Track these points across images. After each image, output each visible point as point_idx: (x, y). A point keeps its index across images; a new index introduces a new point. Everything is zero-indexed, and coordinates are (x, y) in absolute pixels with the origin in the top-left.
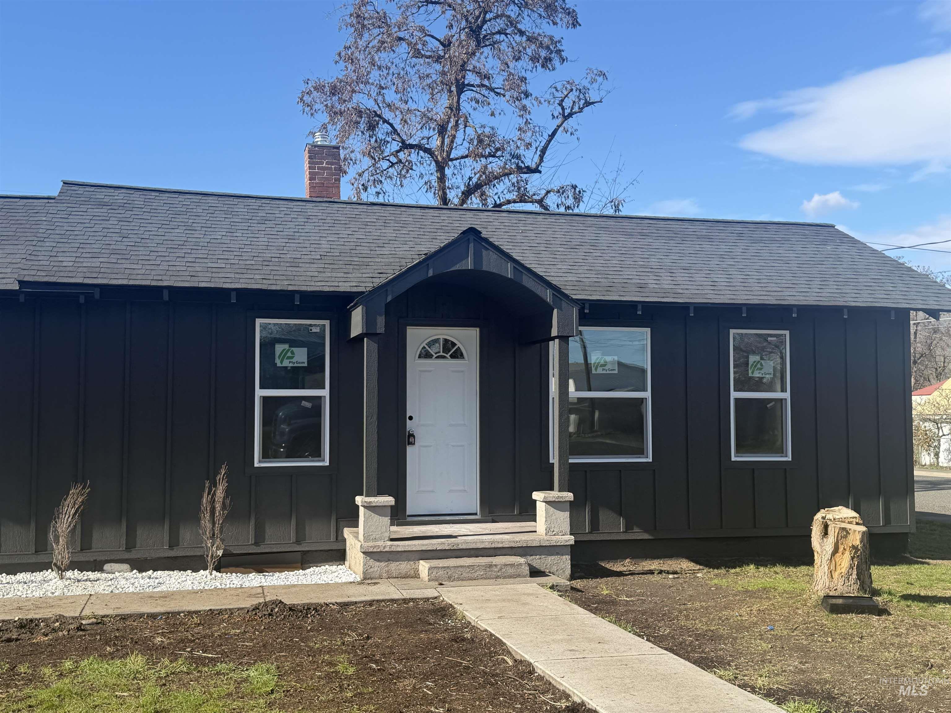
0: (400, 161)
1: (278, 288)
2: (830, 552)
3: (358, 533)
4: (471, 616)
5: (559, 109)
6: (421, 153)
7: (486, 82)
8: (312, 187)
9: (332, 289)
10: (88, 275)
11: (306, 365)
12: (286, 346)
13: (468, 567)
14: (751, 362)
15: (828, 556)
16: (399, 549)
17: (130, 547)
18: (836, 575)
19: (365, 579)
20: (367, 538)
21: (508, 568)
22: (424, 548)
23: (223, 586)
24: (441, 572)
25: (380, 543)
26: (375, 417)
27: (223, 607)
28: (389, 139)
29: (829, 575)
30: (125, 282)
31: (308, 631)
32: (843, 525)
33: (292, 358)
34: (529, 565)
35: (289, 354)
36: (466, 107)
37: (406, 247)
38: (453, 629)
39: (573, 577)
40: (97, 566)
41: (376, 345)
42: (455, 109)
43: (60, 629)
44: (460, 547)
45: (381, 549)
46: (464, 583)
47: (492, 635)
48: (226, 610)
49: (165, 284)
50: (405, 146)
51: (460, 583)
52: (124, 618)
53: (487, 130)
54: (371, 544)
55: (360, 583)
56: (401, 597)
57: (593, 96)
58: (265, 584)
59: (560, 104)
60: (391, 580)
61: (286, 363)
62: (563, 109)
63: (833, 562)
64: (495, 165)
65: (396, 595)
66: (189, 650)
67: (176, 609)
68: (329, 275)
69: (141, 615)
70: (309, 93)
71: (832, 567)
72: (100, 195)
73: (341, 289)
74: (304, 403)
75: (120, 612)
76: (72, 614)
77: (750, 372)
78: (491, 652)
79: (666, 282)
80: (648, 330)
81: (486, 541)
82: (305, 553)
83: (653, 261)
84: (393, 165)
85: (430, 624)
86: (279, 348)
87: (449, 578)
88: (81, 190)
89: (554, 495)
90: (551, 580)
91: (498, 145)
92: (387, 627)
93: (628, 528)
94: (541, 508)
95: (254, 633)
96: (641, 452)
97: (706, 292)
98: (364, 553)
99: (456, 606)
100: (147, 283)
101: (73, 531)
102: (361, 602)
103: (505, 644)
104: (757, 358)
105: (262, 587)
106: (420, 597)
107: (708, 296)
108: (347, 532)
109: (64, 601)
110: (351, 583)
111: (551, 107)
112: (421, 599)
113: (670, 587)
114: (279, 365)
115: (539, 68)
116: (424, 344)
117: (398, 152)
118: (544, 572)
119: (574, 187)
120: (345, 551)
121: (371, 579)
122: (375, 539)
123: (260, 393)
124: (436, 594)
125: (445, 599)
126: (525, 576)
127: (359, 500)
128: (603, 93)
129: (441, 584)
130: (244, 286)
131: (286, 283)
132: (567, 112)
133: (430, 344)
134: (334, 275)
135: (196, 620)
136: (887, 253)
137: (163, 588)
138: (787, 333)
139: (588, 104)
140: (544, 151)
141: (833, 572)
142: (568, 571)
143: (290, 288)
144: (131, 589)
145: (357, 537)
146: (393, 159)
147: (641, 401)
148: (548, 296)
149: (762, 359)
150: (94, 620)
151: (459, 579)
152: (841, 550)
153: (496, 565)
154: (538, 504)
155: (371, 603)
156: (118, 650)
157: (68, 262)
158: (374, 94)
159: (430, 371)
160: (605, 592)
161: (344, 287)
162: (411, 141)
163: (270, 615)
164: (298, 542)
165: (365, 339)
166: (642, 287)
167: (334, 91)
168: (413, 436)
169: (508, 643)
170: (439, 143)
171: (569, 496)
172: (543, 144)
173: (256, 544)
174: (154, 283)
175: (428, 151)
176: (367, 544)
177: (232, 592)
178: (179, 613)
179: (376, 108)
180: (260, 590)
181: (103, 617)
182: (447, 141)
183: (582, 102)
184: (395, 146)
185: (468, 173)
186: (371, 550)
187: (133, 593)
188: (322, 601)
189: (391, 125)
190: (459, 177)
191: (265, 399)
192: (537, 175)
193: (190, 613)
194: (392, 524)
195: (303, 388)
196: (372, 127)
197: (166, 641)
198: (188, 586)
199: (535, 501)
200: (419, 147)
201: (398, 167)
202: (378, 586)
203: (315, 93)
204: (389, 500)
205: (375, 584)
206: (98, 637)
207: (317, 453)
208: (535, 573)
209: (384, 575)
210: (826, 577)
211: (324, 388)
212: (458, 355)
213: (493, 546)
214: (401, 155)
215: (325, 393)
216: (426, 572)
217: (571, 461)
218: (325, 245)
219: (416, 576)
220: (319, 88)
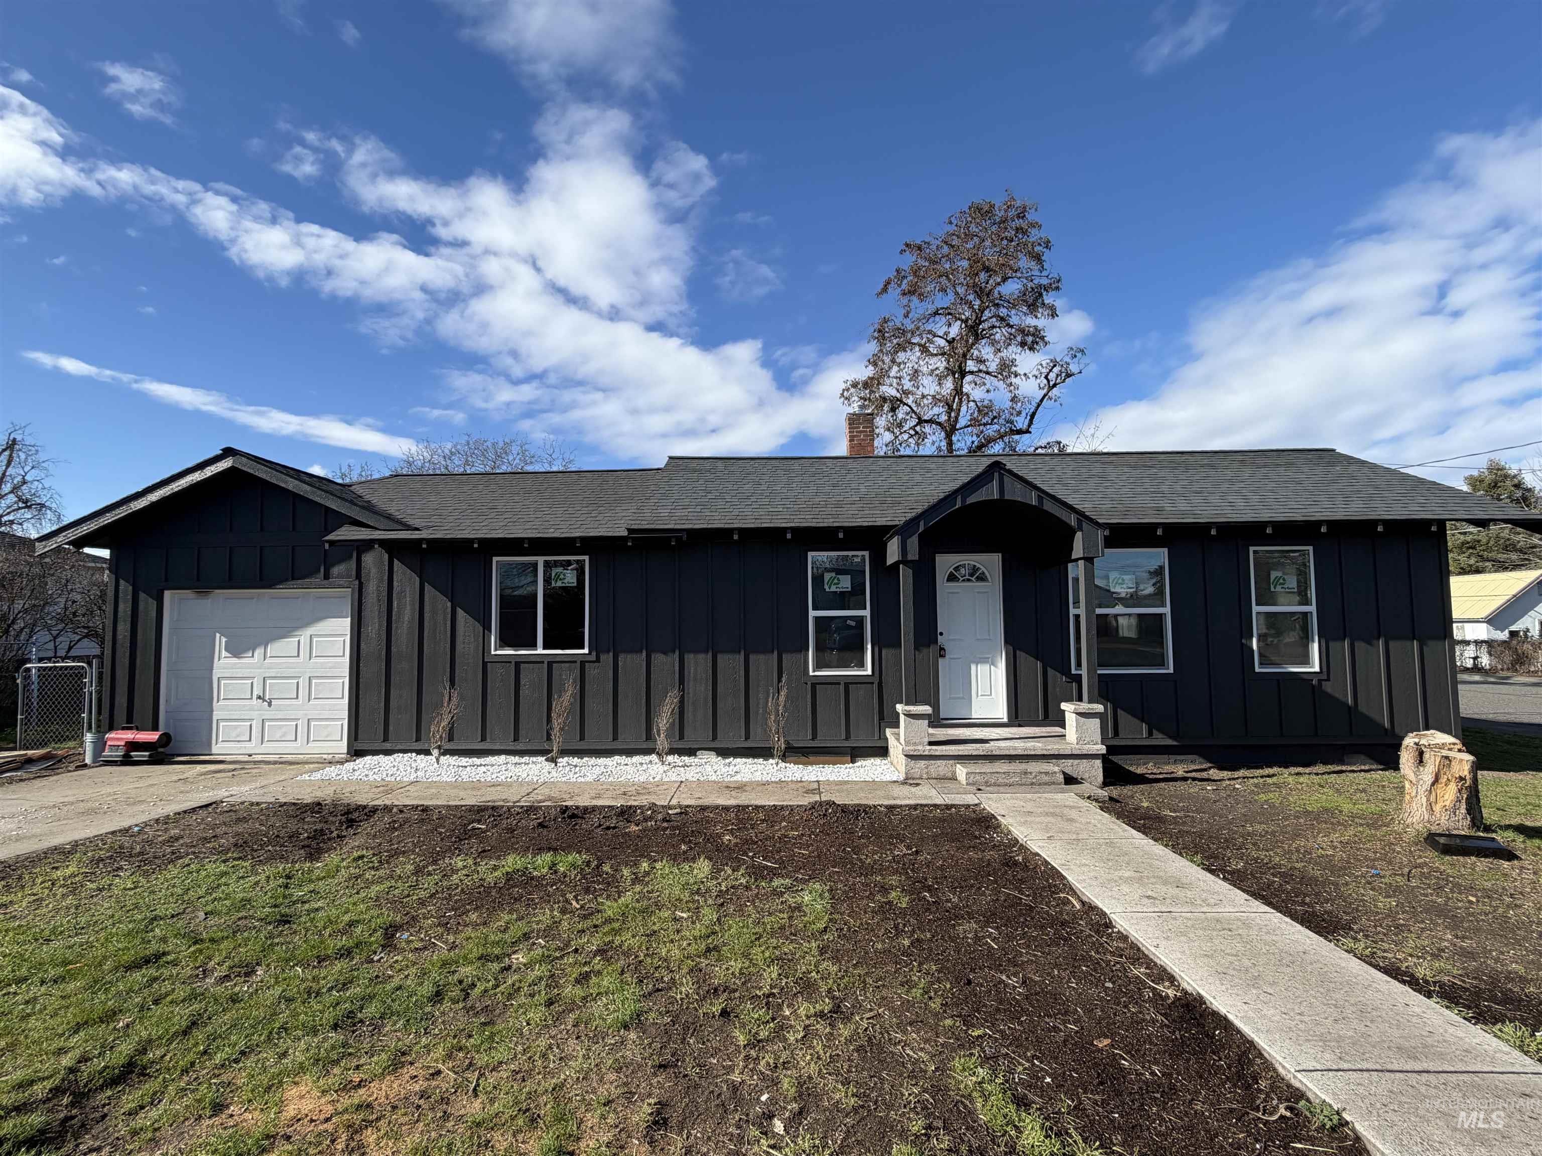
0: (917, 433)
1: (825, 525)
2: (1430, 782)
3: (899, 734)
4: (1019, 832)
5: (1045, 381)
6: (934, 426)
7: (982, 367)
8: (852, 447)
9: (870, 524)
10: (678, 522)
11: (850, 589)
12: (833, 574)
13: (1004, 773)
14: (1273, 577)
15: (1427, 786)
16: (937, 753)
17: (714, 738)
18: (1437, 808)
19: (907, 779)
20: (907, 743)
21: (1043, 775)
22: (960, 753)
23: (786, 779)
24: (978, 777)
25: (920, 748)
26: (912, 634)
27: (785, 803)
28: (908, 417)
29: (1429, 808)
30: (705, 526)
31: (860, 838)
32: (1445, 753)
33: (838, 584)
34: (1064, 773)
35: (836, 581)
36: (967, 388)
37: (932, 487)
38: (1000, 845)
39: (1105, 784)
40: (692, 752)
41: (911, 571)
42: (958, 391)
43: (651, 818)
44: (994, 753)
45: (921, 753)
46: (1002, 789)
47: (1046, 862)
48: (787, 806)
49: (735, 526)
50: (921, 421)
51: (996, 789)
52: (703, 809)
53: (986, 402)
54: (912, 748)
55: (904, 783)
56: (943, 802)
57: (1073, 368)
58: (821, 779)
59: (1046, 377)
60: (931, 781)
61: (833, 589)
62: (1048, 381)
63: (1434, 793)
64: (991, 431)
65: (939, 801)
66: (751, 854)
67: (746, 803)
68: (868, 512)
69: (717, 807)
70: (848, 390)
71: (1432, 798)
72: (694, 464)
73: (878, 524)
74: (849, 622)
75: (700, 802)
76: (662, 803)
77: (1272, 587)
78: (1050, 886)
79: (1183, 506)
80: (1166, 550)
81: (1020, 747)
82: (853, 748)
83: (1164, 488)
84: (912, 436)
85: (976, 837)
86: (827, 576)
87: (986, 782)
88: (681, 462)
89: (1084, 706)
90: (1086, 788)
91: (995, 414)
92: (935, 837)
93: (1150, 734)
94: (1071, 719)
95: (810, 836)
96: (1162, 664)
97: (1226, 512)
98: (906, 756)
99: (999, 818)
100: (722, 526)
101: (673, 724)
102: (906, 806)
103: (1065, 878)
104: (1279, 574)
105: (818, 782)
106: (961, 803)
107: (1229, 516)
108: (889, 732)
109: (660, 788)
110: (895, 782)
111: (1038, 381)
112: (963, 806)
113: (1215, 802)
114: (827, 590)
115: (1027, 351)
116: (951, 569)
117: (916, 426)
118: (1076, 779)
119: (1059, 443)
120: (887, 747)
121: (914, 779)
122: (915, 744)
123: (812, 614)
124: (977, 802)
125: (987, 807)
126: (1059, 784)
127: (899, 707)
128: (1082, 366)
129: (979, 790)
130: (797, 525)
131: (832, 520)
132: (1052, 383)
133: (957, 569)
134: (871, 512)
135: (761, 816)
136: (1402, 470)
137: (738, 778)
138: (1311, 548)
139: (1069, 375)
140: (1033, 416)
141: (1433, 805)
142: (1100, 778)
143: (836, 525)
144: (714, 778)
145: (898, 740)
146: (912, 432)
147: (1160, 616)
148: (1073, 521)
149: (1284, 573)
150: (678, 810)
151: (995, 785)
152: (1443, 780)
153: (1031, 773)
154: (1067, 714)
155: (915, 807)
156: (691, 848)
157: (664, 513)
158: (895, 385)
159: (958, 593)
160: (1145, 805)
161: (881, 522)
162: (926, 418)
163: (825, 815)
164: (848, 738)
165: (901, 566)
166: (1159, 510)
167: (866, 385)
168: (943, 649)
169: (1070, 878)
170: (946, 418)
171: (1099, 708)
172: (1032, 411)
173: (813, 739)
174: (727, 526)
175: (939, 424)
176: (907, 748)
177: (793, 786)
178: (748, 807)
179: (898, 395)
180: (815, 786)
181: (687, 806)
182: (953, 414)
183: (1063, 375)
184: (914, 422)
185: (969, 440)
186: (912, 753)
187: (715, 782)
188: (871, 803)
189: (910, 407)
190: (963, 442)
191: (817, 619)
192: (1027, 435)
193: (757, 807)
194: (929, 726)
195: (849, 609)
196: (893, 410)
197: (734, 841)
198: (758, 777)
199: (1064, 711)
200: (930, 421)
201: (916, 438)
202: (920, 787)
203: (852, 390)
204: (926, 709)
205: (918, 785)
206: (677, 832)
207: (861, 665)
208: (1070, 780)
209: (925, 776)
210: (1424, 809)
211: (865, 609)
212: (982, 578)
213: (1026, 753)
214: (918, 428)
215: (866, 613)
216: (964, 776)
217: (1099, 672)
218: (863, 489)
219: (954, 778)
220: (855, 385)
